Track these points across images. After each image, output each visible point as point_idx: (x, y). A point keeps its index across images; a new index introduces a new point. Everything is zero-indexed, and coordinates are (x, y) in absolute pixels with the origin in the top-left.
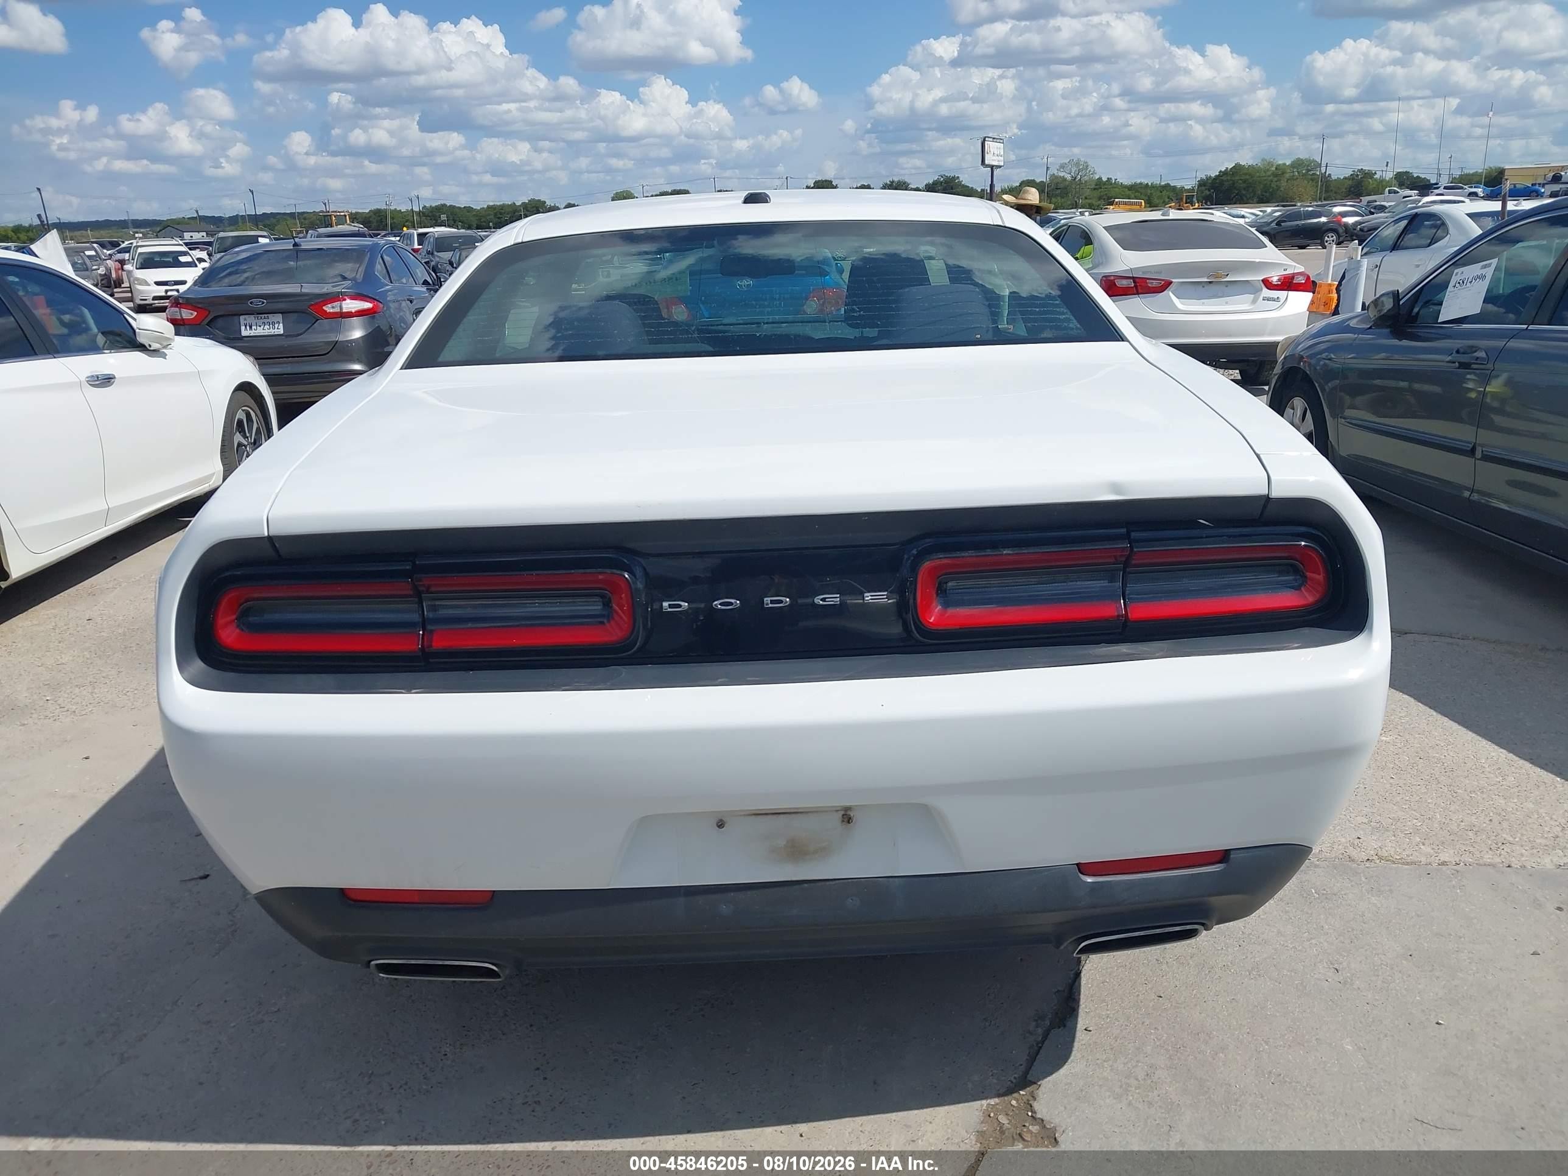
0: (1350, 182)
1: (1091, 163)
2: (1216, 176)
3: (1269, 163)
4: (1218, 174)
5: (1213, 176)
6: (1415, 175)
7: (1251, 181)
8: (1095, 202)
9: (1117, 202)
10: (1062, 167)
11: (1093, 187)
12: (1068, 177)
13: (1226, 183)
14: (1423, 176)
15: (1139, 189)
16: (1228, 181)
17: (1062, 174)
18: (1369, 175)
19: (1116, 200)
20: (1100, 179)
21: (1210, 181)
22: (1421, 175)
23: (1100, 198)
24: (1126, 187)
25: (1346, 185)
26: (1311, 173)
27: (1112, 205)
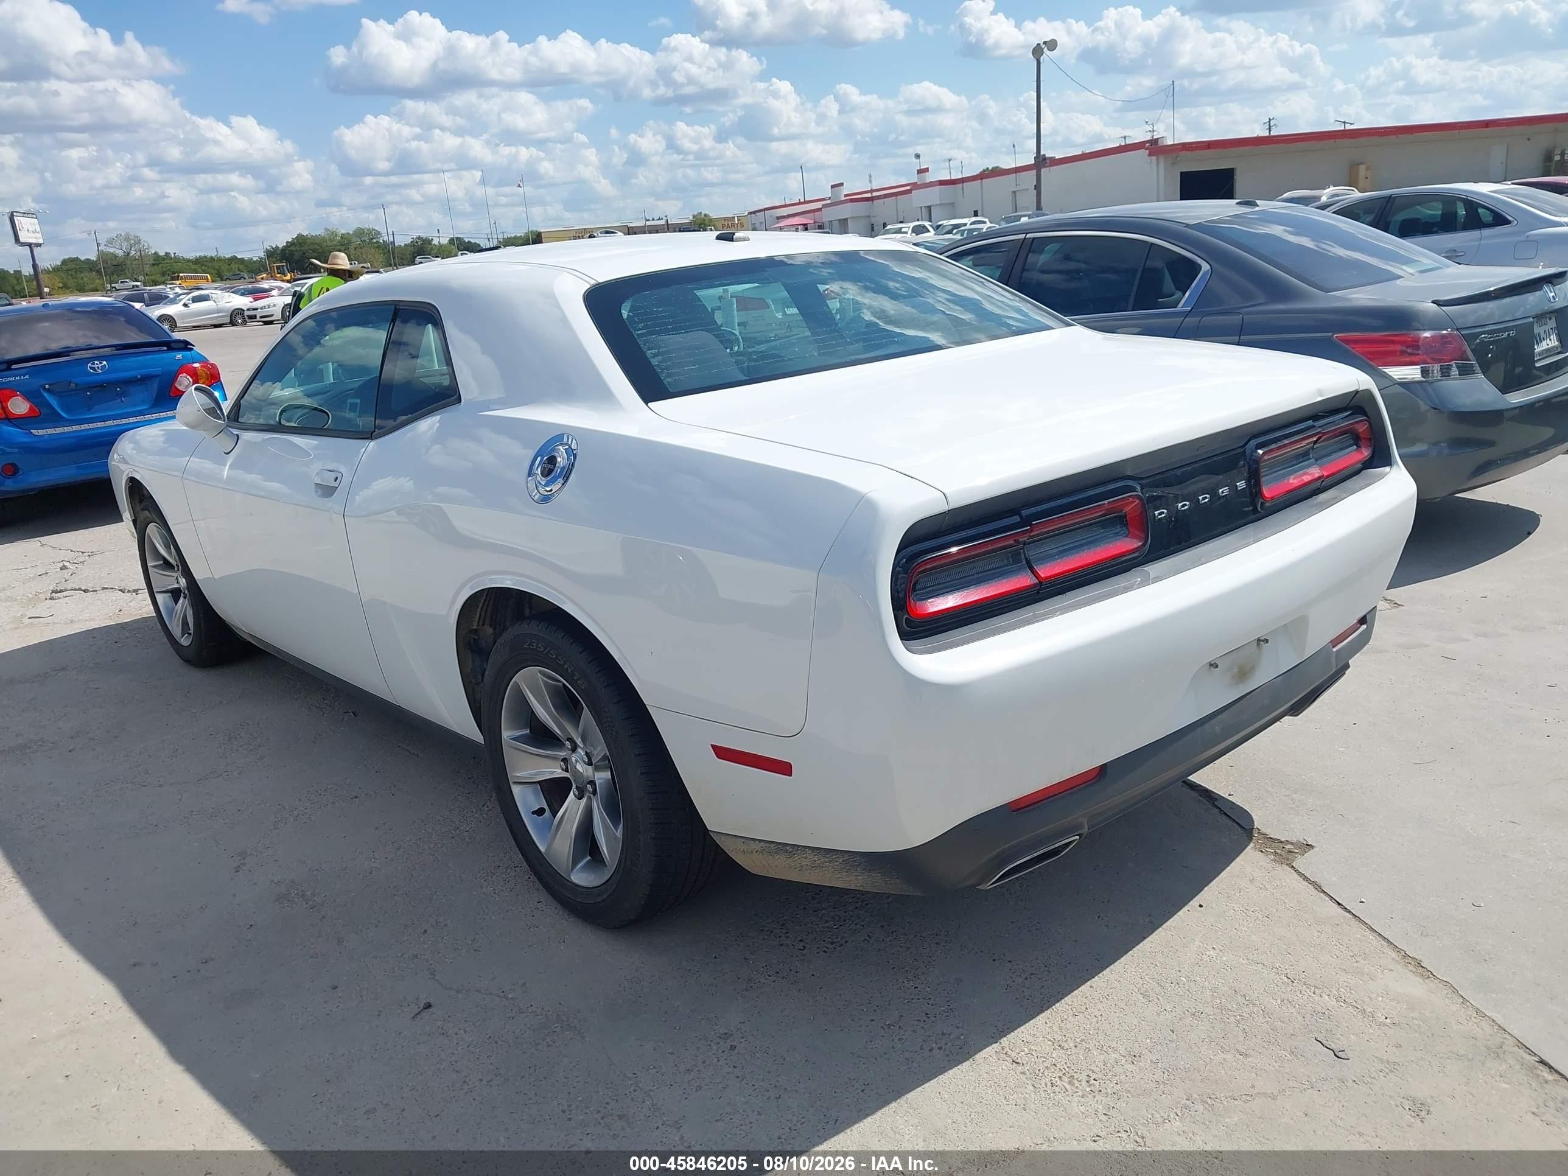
0: (412, 249)
1: (142, 237)
2: (284, 246)
3: (333, 233)
4: (285, 244)
5: (280, 246)
6: (467, 240)
7: (321, 250)
8: (159, 278)
9: (182, 277)
10: (110, 242)
11: (152, 262)
12: (120, 253)
13: (297, 254)
14: (473, 241)
15: (205, 263)
16: (296, 251)
17: (112, 250)
18: (428, 241)
19: (181, 275)
20: (156, 253)
21: (279, 252)
22: (471, 240)
23: (163, 274)
24: (189, 261)
25: (409, 252)
26: (375, 241)
27: (178, 280)
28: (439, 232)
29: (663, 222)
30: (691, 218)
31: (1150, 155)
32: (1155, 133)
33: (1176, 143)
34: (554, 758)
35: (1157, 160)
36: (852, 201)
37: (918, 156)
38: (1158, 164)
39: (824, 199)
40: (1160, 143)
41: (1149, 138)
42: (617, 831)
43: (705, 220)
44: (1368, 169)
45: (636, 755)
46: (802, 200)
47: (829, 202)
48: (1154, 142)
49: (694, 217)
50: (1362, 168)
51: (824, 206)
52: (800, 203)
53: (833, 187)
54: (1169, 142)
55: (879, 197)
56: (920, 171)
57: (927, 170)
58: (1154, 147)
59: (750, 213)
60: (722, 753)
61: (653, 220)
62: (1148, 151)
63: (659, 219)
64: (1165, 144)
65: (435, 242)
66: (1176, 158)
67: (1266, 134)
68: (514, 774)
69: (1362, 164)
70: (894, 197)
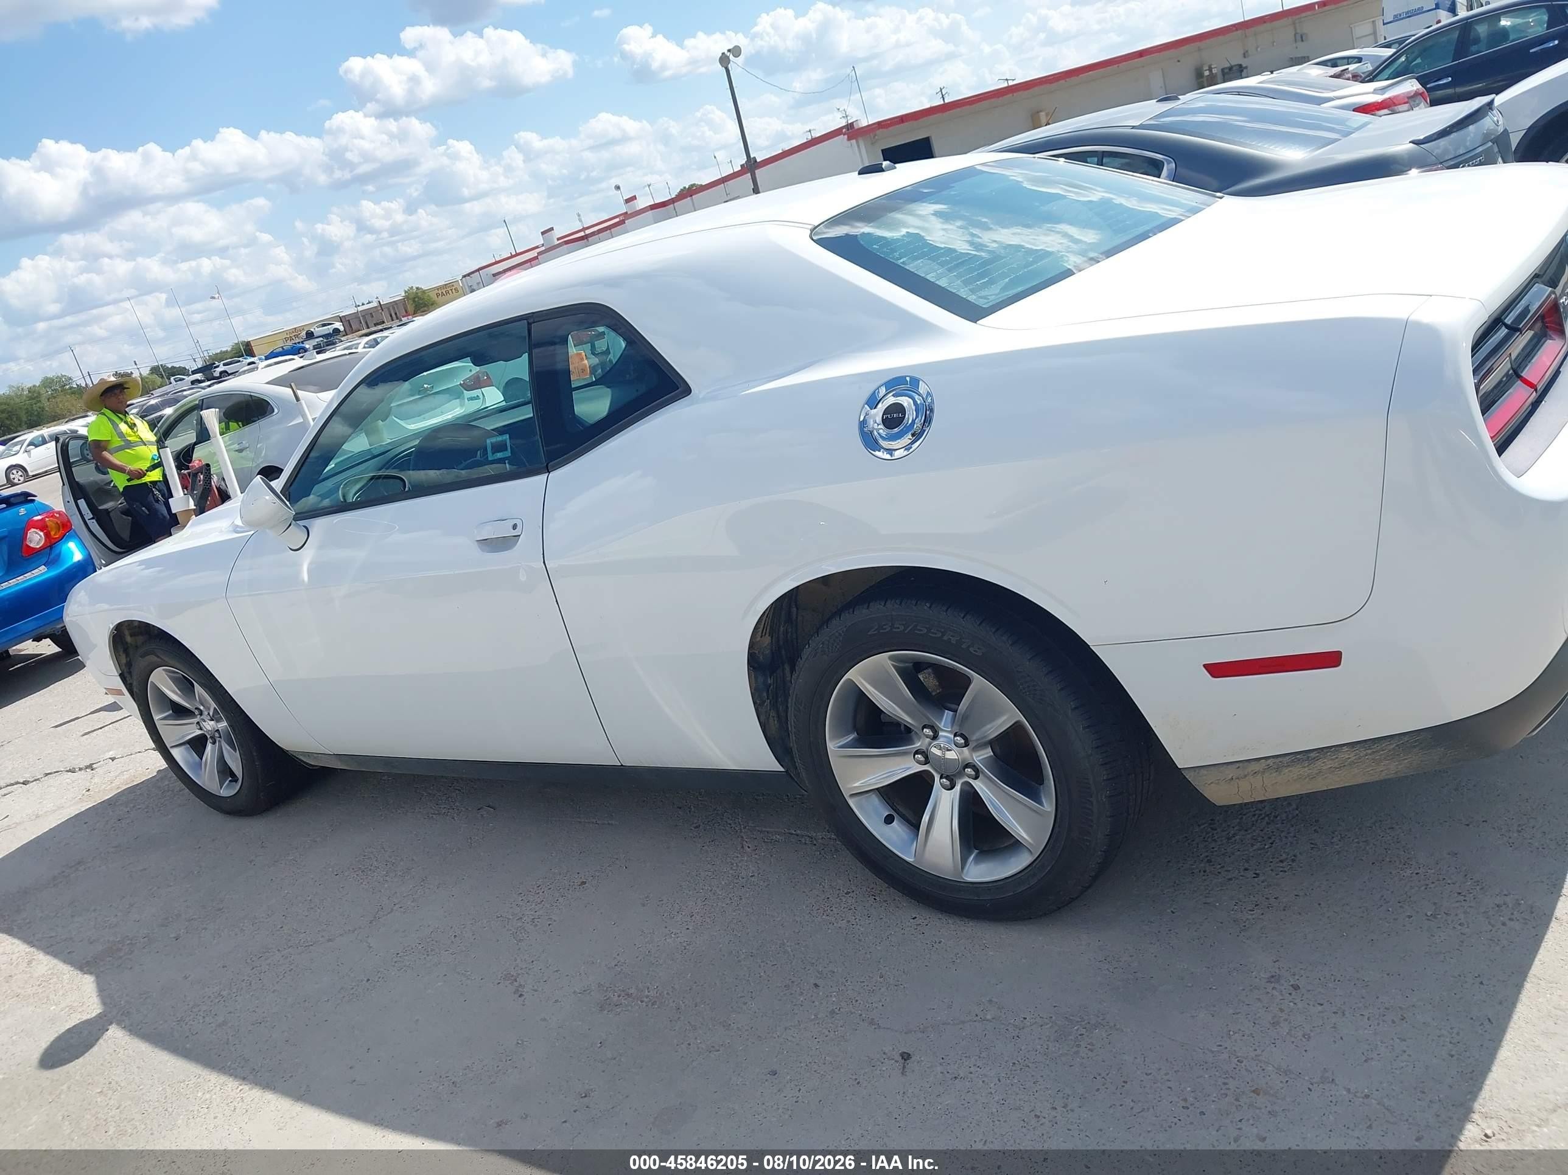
26: (68, 386)
28: (136, 364)
29: (375, 304)
30: (403, 294)
31: (849, 139)
32: (849, 118)
33: (870, 123)
34: (905, 753)
35: (857, 142)
36: (567, 243)
37: (618, 188)
38: (858, 146)
39: (537, 247)
40: (856, 127)
41: (844, 124)
42: (1043, 806)
43: (417, 293)
44: (1047, 115)
45: (1074, 709)
46: (514, 253)
47: (543, 248)
48: (850, 126)
49: (406, 292)
50: (1042, 114)
51: (539, 254)
52: (512, 257)
53: (543, 233)
54: (864, 123)
55: (593, 234)
56: (628, 201)
57: (634, 198)
58: (851, 131)
59: (464, 276)
60: (1217, 670)
61: (363, 304)
62: (846, 136)
63: (369, 303)
64: (861, 126)
65: (136, 375)
66: (874, 137)
67: (942, 102)
68: (849, 786)
69: (1041, 111)
70: (608, 231)
